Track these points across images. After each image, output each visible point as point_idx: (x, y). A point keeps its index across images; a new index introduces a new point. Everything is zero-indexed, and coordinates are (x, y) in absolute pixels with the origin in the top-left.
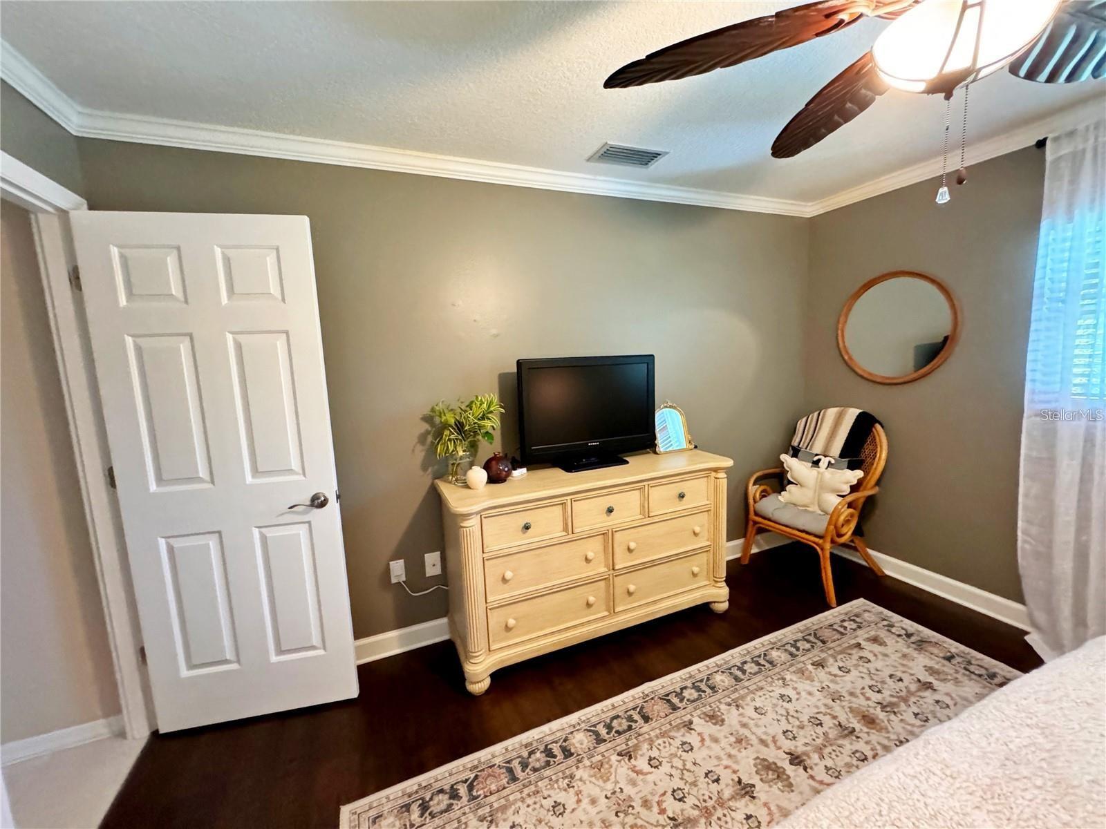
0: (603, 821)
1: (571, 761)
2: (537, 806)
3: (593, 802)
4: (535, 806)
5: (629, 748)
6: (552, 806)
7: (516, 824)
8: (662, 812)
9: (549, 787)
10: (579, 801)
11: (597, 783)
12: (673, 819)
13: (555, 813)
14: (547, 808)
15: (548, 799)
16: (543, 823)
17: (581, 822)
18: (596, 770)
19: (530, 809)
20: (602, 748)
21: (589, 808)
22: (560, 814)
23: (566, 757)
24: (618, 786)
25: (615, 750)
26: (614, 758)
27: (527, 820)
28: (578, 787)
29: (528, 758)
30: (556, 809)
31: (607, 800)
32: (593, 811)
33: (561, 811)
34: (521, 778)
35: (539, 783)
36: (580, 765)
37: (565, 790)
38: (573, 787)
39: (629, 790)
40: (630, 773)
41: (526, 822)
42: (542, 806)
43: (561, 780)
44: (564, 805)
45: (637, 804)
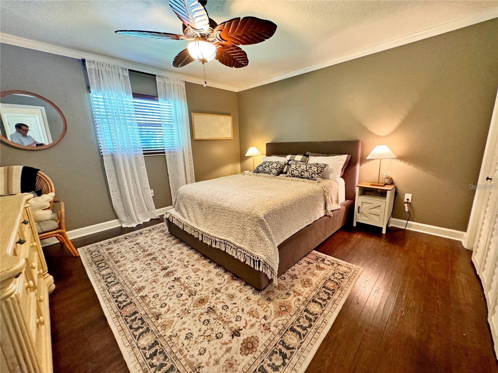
0: (193, 317)
1: (160, 340)
2: (188, 347)
3: (184, 323)
4: (188, 348)
5: (154, 317)
6: (188, 339)
7: (199, 353)
8: (187, 299)
9: (177, 346)
10: (184, 329)
11: (174, 325)
12: (190, 296)
13: (191, 337)
14: (189, 341)
15: (184, 343)
16: (197, 340)
17: (194, 325)
18: (166, 327)
19: (190, 350)
20: (152, 328)
21: (187, 324)
22: (192, 334)
23: (158, 344)
24: (176, 316)
25: (155, 322)
26: (160, 321)
27: (196, 348)
28: (177, 331)
29: (156, 367)
30: (189, 337)
31: (183, 318)
32: (189, 322)
33: (190, 334)
34: (171, 363)
35: (175, 351)
36: (163, 335)
37: (178, 337)
38: (177, 334)
39: (178, 311)
40: (169, 312)
41: (197, 349)
42: (188, 344)
43: (172, 341)
44: (187, 334)
45: (184, 308)
